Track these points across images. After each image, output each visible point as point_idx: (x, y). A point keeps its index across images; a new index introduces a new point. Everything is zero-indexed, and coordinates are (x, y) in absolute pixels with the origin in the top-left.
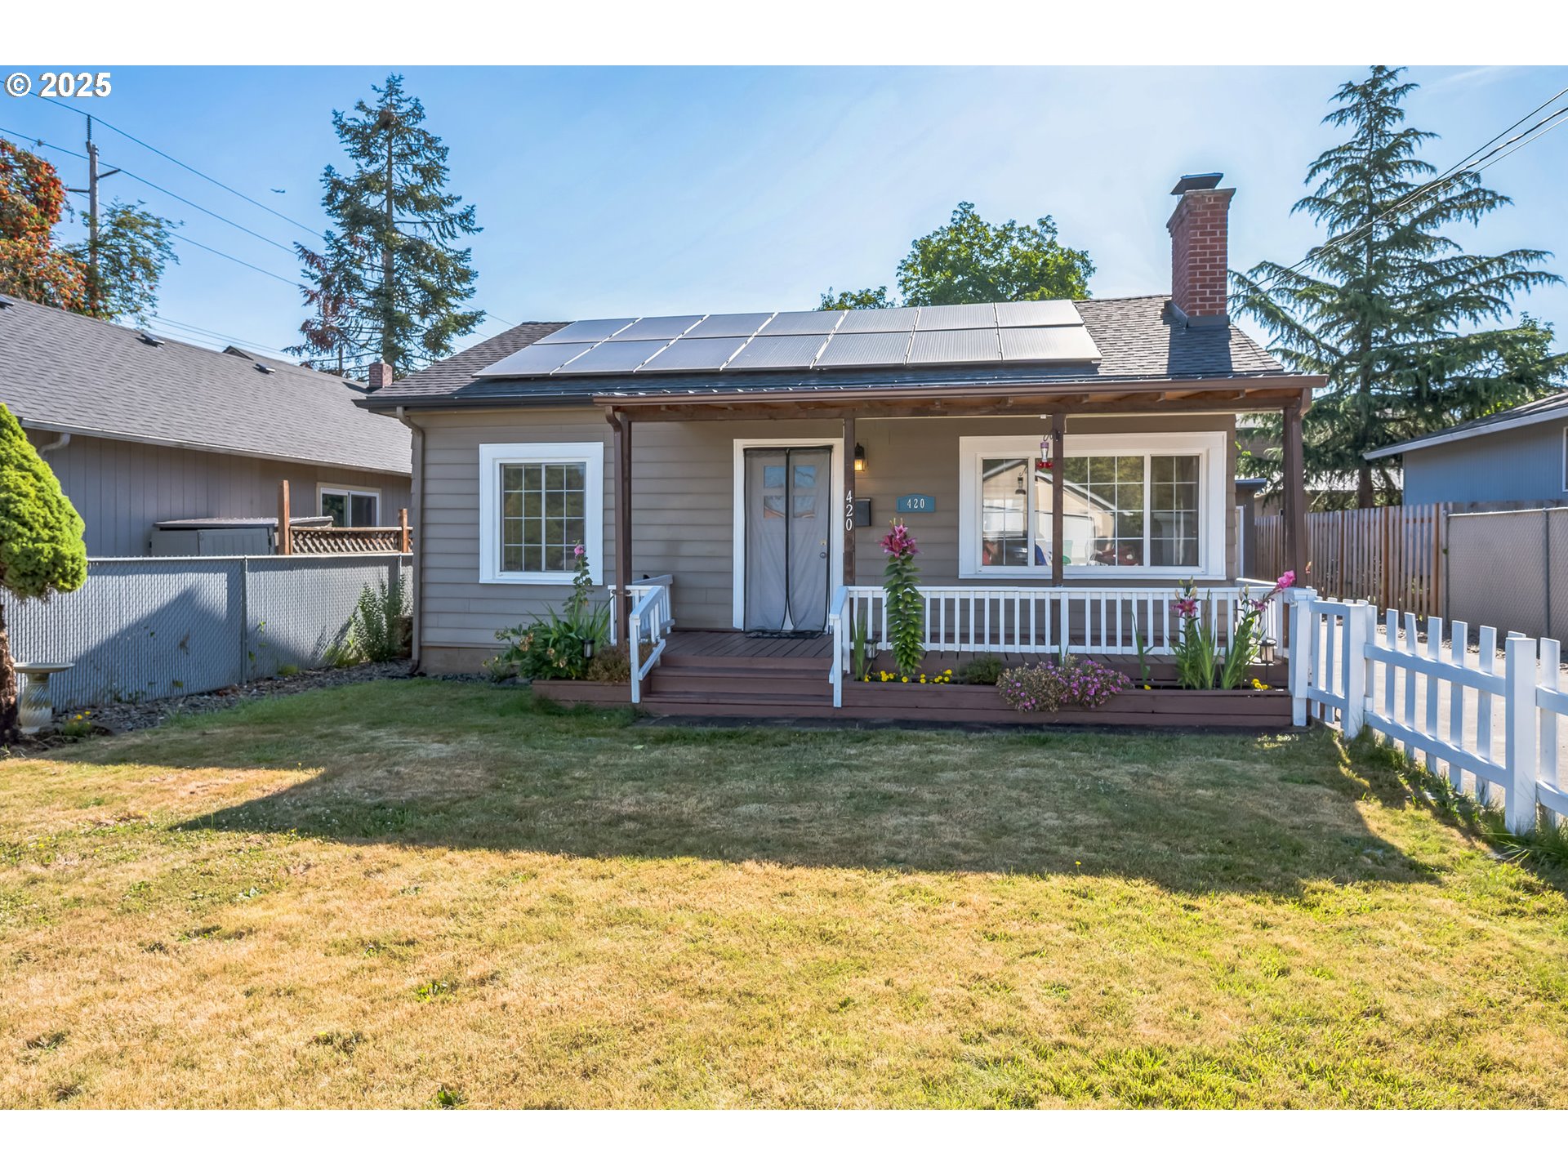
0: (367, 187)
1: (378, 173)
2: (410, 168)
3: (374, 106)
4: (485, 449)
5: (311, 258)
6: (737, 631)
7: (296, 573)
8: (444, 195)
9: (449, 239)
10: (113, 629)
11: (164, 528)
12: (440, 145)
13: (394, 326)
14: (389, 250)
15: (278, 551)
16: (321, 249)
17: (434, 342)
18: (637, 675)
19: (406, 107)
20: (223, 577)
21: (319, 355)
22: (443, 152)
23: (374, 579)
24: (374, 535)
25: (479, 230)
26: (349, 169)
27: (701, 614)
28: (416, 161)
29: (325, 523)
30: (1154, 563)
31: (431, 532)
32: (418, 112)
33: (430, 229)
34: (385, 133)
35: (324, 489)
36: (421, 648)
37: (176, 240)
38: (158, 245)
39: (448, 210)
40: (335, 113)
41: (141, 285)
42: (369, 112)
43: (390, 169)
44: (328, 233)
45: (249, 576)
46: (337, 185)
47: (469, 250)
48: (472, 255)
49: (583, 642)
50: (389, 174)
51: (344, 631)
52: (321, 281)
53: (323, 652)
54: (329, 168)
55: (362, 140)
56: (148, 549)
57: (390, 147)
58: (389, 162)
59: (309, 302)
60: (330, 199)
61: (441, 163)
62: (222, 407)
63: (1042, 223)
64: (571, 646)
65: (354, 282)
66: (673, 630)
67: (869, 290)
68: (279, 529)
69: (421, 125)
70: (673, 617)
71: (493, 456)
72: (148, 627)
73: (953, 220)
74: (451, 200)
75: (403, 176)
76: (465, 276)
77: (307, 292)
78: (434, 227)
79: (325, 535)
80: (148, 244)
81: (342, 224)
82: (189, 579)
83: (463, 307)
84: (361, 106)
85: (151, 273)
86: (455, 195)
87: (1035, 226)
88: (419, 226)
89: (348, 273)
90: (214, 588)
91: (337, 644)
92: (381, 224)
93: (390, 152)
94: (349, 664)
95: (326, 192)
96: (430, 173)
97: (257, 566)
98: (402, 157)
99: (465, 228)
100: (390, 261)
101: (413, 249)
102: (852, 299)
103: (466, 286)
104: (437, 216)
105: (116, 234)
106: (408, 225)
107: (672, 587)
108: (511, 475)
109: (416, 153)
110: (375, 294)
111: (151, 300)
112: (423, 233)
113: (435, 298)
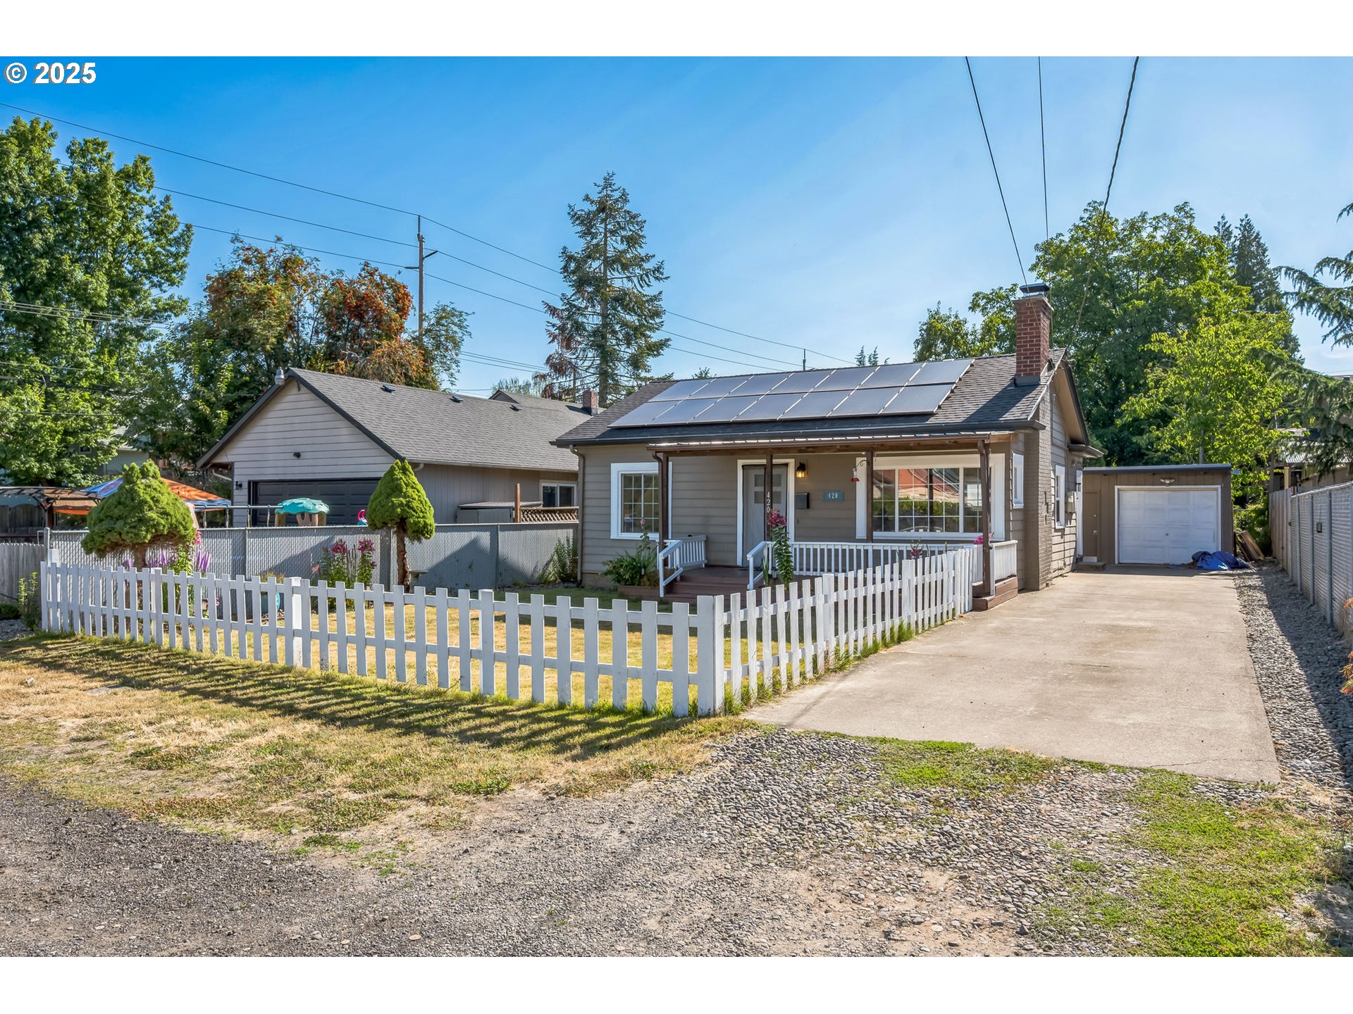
0: (589, 257)
1: (597, 245)
2: (619, 238)
3: (595, 197)
4: (613, 465)
5: (553, 311)
6: (739, 567)
7: (523, 533)
8: (643, 255)
9: (646, 287)
10: (442, 558)
11: (463, 508)
12: (639, 219)
13: (607, 356)
14: (604, 301)
15: (515, 520)
16: (560, 305)
17: (636, 363)
18: (662, 584)
19: (617, 195)
20: (488, 534)
21: (557, 378)
22: (641, 224)
23: (565, 536)
24: (554, 512)
25: (666, 278)
26: (578, 246)
27: (719, 558)
28: (623, 233)
29: (539, 505)
30: (965, 531)
31: (587, 510)
32: (624, 198)
33: (632, 282)
34: (602, 215)
35: (545, 484)
36: (582, 573)
37: (469, 321)
38: (460, 327)
39: (646, 266)
40: (570, 207)
41: (451, 354)
42: (592, 202)
43: (606, 241)
44: (563, 295)
45: (500, 534)
46: (570, 258)
47: (661, 293)
48: (663, 296)
49: (640, 568)
50: (605, 244)
51: (547, 564)
52: (558, 328)
53: (537, 575)
54: (565, 248)
55: (586, 223)
56: (455, 519)
57: (606, 225)
58: (606, 237)
59: (553, 341)
60: (565, 268)
61: (640, 233)
62: (492, 439)
63: (1179, 209)
64: (633, 569)
65: (579, 327)
66: (706, 565)
67: (1001, 288)
68: (515, 509)
69: (627, 207)
70: (706, 558)
71: (618, 469)
72: (456, 557)
73: (1081, 218)
74: (648, 258)
75: (615, 245)
76: (657, 314)
77: (551, 334)
78: (635, 280)
79: (539, 512)
80: (455, 329)
81: (572, 286)
82: (474, 534)
83: (655, 337)
84: (587, 198)
85: (457, 345)
86: (650, 254)
87: (1171, 213)
88: (625, 280)
89: (576, 322)
90: (485, 538)
91: (544, 571)
92: (600, 283)
93: (606, 229)
94: (549, 582)
95: (563, 264)
96: (632, 241)
97: (505, 528)
98: (613, 233)
99: (657, 278)
100: (604, 309)
101: (621, 299)
102: (984, 298)
103: (658, 320)
104: (638, 271)
105: (438, 323)
106: (618, 281)
107: (707, 542)
108: (627, 479)
109: (624, 229)
110: (595, 333)
111: (456, 362)
112: (628, 285)
113: (634, 334)
